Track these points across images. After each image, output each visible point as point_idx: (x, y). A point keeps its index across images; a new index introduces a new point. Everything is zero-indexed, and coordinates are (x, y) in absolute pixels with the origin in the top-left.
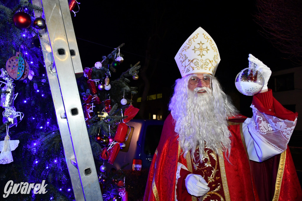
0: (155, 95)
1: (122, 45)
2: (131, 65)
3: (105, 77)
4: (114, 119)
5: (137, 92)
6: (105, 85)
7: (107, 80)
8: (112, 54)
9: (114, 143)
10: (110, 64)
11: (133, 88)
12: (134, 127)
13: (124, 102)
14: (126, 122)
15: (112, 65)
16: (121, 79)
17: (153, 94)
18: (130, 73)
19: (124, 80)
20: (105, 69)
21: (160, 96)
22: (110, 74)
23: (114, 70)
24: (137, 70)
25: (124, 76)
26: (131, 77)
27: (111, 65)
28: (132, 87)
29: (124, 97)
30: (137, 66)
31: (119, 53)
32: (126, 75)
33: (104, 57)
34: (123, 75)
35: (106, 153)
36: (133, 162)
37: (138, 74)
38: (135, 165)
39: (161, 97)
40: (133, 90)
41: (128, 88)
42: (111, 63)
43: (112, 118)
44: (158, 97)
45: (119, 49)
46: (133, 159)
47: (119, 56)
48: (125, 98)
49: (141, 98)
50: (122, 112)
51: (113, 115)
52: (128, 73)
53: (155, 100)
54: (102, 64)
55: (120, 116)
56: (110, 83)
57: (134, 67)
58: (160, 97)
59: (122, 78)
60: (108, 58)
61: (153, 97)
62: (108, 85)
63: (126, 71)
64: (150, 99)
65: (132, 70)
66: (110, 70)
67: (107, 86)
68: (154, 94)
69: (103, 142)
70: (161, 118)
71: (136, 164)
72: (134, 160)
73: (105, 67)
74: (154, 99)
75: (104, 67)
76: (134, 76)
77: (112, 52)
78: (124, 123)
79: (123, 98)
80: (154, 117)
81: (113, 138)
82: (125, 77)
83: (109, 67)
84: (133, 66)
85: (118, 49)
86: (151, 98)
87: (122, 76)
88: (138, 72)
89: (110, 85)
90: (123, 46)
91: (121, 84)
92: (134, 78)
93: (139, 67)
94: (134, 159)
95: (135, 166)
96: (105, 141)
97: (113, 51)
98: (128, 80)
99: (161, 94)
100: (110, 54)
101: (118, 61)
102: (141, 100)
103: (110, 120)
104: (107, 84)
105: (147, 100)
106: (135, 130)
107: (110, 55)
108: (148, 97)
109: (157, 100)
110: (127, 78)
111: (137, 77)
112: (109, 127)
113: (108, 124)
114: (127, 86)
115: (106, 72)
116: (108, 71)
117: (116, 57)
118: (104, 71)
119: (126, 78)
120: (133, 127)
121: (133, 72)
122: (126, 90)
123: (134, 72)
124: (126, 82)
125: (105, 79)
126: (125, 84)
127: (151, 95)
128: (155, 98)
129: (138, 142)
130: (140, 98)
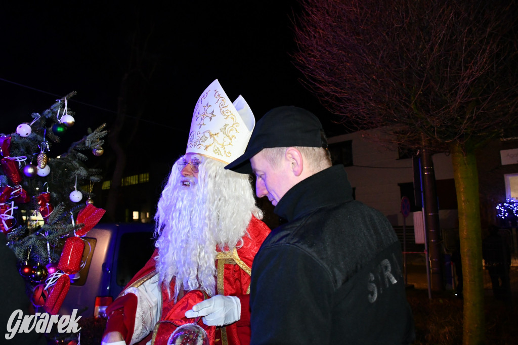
0: (137, 176)
1: (72, 94)
2: (89, 130)
3: (38, 152)
4: (57, 230)
5: (102, 178)
6: (38, 167)
7: (42, 158)
8: (52, 110)
9: (56, 275)
10: (48, 127)
11: (94, 170)
12: (96, 237)
13: (76, 196)
14: (80, 236)
15: (53, 129)
16: (69, 154)
17: (133, 175)
18: (87, 145)
19: (75, 157)
20: (39, 137)
21: (145, 178)
22: (48, 147)
23: (57, 139)
24: (101, 139)
25: (76, 150)
26: (88, 152)
27: (50, 129)
28: (90, 170)
29: (75, 187)
30: (101, 131)
31: (66, 108)
32: (79, 147)
33: (35, 114)
34: (75, 147)
35: (43, 295)
36: (97, 302)
37: (102, 146)
38: (100, 308)
39: (148, 179)
40: (94, 175)
41: (83, 172)
42: (50, 127)
43: (53, 229)
44: (142, 180)
45: (66, 102)
46: (95, 298)
47: (65, 114)
48: (78, 190)
49: (109, 182)
50: (72, 217)
51: (55, 224)
52: (84, 143)
53: (136, 185)
54: (32, 127)
55: (70, 225)
56: (48, 163)
57: (96, 134)
58: (145, 180)
59: (71, 152)
60: (45, 117)
61: (133, 180)
62: (45, 167)
63: (79, 140)
64: (127, 184)
65: (92, 139)
66: (48, 139)
67: (42, 168)
68: (135, 174)
69: (36, 275)
70: (148, 216)
71: (102, 305)
72: (98, 299)
73: (38, 134)
74: (134, 183)
75: (35, 134)
76: (95, 148)
77: (52, 107)
78: (78, 236)
79: (74, 190)
80: (136, 215)
81: (55, 265)
82: (78, 151)
83: (46, 134)
84: (93, 132)
85: (64, 101)
86: (128, 182)
87: (71, 149)
88: (102, 142)
89: (47, 167)
90: (74, 96)
91: (70, 164)
92: (96, 153)
93: (104, 133)
94: (97, 297)
95: (99, 310)
96: (39, 273)
97: (55, 105)
98: (83, 156)
99: (148, 175)
100: (48, 110)
101: (64, 123)
102: (111, 186)
103: (50, 234)
104: (42, 166)
105: (122, 185)
106: (98, 244)
107: (49, 112)
108: (123, 180)
109: (140, 185)
110: (82, 152)
111: (99, 152)
112: (49, 247)
113: (45, 239)
114: (82, 168)
115: (39, 143)
116: (43, 141)
117: (61, 115)
118: (37, 140)
119: (80, 154)
120: (96, 239)
121: (92, 142)
122: (79, 175)
123: (94, 141)
124: (79, 159)
125: (37, 156)
126: (78, 163)
127: (128, 176)
128: (137, 182)
129: (104, 265)
130: (107, 182)
